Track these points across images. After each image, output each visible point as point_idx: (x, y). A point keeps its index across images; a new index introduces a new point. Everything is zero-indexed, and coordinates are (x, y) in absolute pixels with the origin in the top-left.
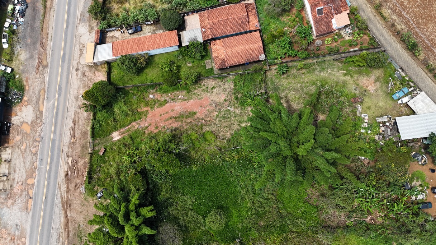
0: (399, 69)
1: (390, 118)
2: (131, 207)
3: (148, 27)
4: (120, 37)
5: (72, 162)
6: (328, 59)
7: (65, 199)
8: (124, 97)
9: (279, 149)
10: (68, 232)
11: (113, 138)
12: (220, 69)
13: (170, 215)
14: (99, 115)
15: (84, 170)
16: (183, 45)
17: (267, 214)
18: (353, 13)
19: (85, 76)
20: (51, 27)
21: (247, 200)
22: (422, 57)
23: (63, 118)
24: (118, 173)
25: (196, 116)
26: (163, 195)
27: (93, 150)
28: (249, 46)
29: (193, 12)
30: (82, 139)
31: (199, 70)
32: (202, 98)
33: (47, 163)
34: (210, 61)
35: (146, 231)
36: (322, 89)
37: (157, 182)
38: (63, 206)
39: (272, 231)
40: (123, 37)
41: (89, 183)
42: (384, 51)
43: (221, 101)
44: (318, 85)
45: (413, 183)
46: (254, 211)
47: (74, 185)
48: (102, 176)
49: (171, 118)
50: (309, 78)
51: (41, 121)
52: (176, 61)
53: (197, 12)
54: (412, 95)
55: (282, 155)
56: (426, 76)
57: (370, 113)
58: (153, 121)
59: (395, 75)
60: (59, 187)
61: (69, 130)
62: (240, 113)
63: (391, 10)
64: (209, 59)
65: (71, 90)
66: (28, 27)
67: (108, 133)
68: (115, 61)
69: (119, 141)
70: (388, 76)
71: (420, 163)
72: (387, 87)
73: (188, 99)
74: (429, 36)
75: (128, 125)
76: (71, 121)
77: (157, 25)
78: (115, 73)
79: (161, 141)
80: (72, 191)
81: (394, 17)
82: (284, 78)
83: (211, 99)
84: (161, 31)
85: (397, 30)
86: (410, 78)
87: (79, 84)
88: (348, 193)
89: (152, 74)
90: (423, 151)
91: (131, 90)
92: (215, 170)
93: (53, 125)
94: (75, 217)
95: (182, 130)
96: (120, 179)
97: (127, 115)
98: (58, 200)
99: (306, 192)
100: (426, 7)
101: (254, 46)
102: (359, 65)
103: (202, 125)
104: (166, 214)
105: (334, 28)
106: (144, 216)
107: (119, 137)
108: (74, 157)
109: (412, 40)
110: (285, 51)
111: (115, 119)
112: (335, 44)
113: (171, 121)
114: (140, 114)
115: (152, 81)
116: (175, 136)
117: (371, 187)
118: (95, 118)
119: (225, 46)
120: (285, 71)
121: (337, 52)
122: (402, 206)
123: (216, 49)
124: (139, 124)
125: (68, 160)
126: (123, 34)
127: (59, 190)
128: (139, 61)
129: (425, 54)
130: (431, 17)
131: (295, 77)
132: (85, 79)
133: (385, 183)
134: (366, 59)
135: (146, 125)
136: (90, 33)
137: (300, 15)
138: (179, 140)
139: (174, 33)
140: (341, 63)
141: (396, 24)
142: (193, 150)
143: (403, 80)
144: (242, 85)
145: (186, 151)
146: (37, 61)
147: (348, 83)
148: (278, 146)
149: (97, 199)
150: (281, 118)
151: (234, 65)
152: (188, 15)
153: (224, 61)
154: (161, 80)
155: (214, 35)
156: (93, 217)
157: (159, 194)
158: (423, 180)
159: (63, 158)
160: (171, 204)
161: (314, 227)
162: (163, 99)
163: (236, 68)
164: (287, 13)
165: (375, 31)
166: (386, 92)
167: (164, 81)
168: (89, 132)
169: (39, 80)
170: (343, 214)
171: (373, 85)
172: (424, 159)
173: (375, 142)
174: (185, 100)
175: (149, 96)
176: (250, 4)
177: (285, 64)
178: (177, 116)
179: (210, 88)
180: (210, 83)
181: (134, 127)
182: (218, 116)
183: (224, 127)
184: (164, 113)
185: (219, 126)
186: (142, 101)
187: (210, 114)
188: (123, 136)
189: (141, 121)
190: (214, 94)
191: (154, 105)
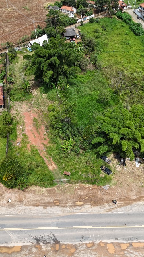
0: (18, 48)
5: (81, 202)
7: (121, 203)
11: (54, 169)
15: (87, 189)
23: (31, 218)
25: (37, 118)
30: (56, 194)
32: (24, 116)
33: (86, 229)
38: (129, 204)
43: (27, 107)
47: (104, 196)
49: (38, 131)
58: (39, 142)
60: (109, 211)
61: (46, 209)
62: (36, 98)
67: (49, 172)
72: (26, 53)
75: (43, 158)
80: (111, 197)
82: (16, 83)
83: (25, 111)
93: (40, 228)
94: (135, 191)
95: (47, 124)
98: (124, 210)
103: (44, 114)
107: (54, 165)
108: (75, 200)
113: (40, 131)
114: (33, 151)
115: (5, 145)
124: (42, 151)
125: (79, 206)
127: (113, 211)
135: (43, 146)
147: (22, 62)
149: (112, 175)
162: (22, 137)
163: (6, 101)
166: (29, 53)
174: (24, 124)
175: (18, 146)
178: (36, 128)
179: (17, 112)
180: (13, 112)
181: (44, 154)
182: (37, 108)
183: (45, 104)
184: (33, 135)
185: (45, 106)
186: (22, 149)
187: (36, 111)
188: (52, 162)
189: (39, 150)
190: (21, 110)
191: (26, 141)
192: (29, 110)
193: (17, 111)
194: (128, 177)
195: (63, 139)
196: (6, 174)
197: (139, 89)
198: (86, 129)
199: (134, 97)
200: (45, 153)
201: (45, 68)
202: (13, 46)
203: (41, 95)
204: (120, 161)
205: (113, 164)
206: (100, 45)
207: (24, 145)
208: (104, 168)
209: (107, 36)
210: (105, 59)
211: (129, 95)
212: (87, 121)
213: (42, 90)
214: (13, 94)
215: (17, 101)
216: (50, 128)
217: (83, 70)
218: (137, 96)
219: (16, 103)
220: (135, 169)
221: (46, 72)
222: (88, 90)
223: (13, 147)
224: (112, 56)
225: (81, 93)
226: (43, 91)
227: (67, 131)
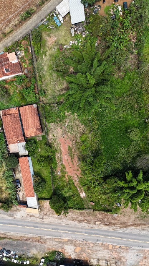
0: (42, 22)
1: (72, 27)
2: (126, 185)
3: (16, 176)
4: (23, 192)
5: (99, 222)
6: (36, 65)
7: (121, 226)
8: (59, 190)
9: (91, 96)
10: (141, 224)
11: (84, 197)
12: (42, 131)
13: (131, 162)
14: (70, 205)
15: (104, 214)
16: (27, 154)
17: (131, 103)
18: (8, 50)
19: (46, 213)
20: (17, 235)
21: (122, 115)
22: (35, 8)
23: (72, 227)
24: (105, 194)
25: (71, 146)
26: (119, 166)
27: (91, 209)
28: (28, 114)
29: (8, 148)
30: (85, 215)
31: (43, 144)
32: (60, 142)
33: (99, 237)
34: (37, 137)
35: (140, 176)
36: (54, 69)
37: (111, 170)
38: (126, 227)
39: (141, 99)
40: (23, 191)
41: (111, 211)
42: (31, 31)
43: (62, 131)
44: (52, 71)
45: (112, 13)
46: (129, 111)
47: (113, 220)
48: (108, 203)
49: (72, 161)
50: (48, 77)
51: (74, 240)
52: (38, 158)
53: (7, 145)
54: (58, 14)
55: (95, 93)
56: (46, 5)
57: (69, 40)
58: (74, 172)
59: (46, 24)
60: (114, 229)
61: (79, 223)
62: (69, 119)
63: (6, 27)
64: (36, 138)
65: (55, 222)
66: (16, 248)
67: (81, 199)
68: (37, 195)
69: (86, 193)
70: (46, 29)
71: (99, 9)
72: (53, 29)
73: (61, 151)
74: (22, 4)
75: (76, 187)
76: (74, 222)
77: (15, 170)
78: (44, 195)
79: (86, 167)
80: (117, 222)
81: (10, 25)
82: (48, 93)
83: (60, 137)
84: (19, 167)
85: (18, 23)
86: (47, 16)
87: (51, 217)
88: (118, 53)
89: (45, 173)
90: (92, 7)
91: (55, 186)
92: (103, 135)
93: (76, 233)
94: (132, 220)
95: (79, 154)
96: (109, 193)
97: (70, 188)
98: (122, 230)
99: (117, 79)
100: (4, 5)
101: (28, 111)
102: (40, 47)
103: (76, 142)
104: (130, 164)
105: (17, 62)
106: (132, 178)
107: (84, 193)
108: (96, 220)
109: (25, 14)
110: (31, 92)
111: (72, 196)
112: (27, 61)
113: (74, 162)
114: (69, 180)
115: (50, 173)
116: (83, 159)
117: (114, 39)
118: (72, 208)
119: (28, 128)
120: (43, 92)
121: (32, 60)
122: (125, 20)
123: (30, 134)
124: (76, 181)
125: (97, 224)
126: (21, 190)
127: (116, 230)
128: (38, 181)
129: (33, 7)
130: (11, 2)
131: (47, 86)
132: (48, 213)
133: (112, 31)
134: (36, 42)
135: (76, 176)
136: (20, 210)
137: (9, 83)
138: (85, 156)
139: (20, 159)
140: (38, 57)
141: (15, 24)
142: (91, 148)
143: (49, 20)
144: (52, 118)
145: (92, 152)
146: (38, 243)
147: (50, 53)
148: (89, 96)
149: (121, 207)
150: (73, 94)
151: (40, 123)
152: (9, 151)
153: (38, 129)
154: (49, 167)
155: (22, 135)
156: (132, 209)
157: (118, 169)
158: (110, 7)
159: (96, 227)
160: (124, 161)
161: (138, 74)
162: (61, 166)
163: (42, 122)
164: (8, 91)
165: (19, 37)
166: (56, 30)
167: (50, 165)
168: (81, 211)
169: (49, 242)
170: (130, 56)
171: (52, 38)
172: (97, 7)
173: (86, 37)
174: (61, 153)
175: (59, 175)
176: (2, 113)
177: (39, 92)
178: (70, 157)
179: (54, 138)
180: (51, 137)
182: (71, 133)
184: (69, 165)
185: (77, 132)
186: (62, 178)
187: (69, 137)
188: (83, 191)
189: (74, 180)
190: (57, 135)
191: (64, 171)
192: (64, 135)
193: (54, 136)
200: (78, 183)
207: (63, 175)
215: (53, 123)
219: (52, 125)
223: (55, 175)
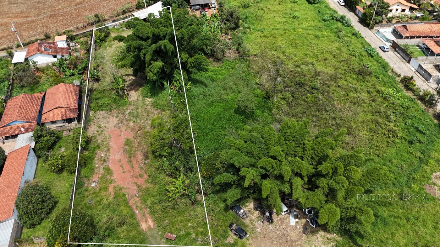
11: (149, 228)
25: (132, 139)
28: (60, 91)
32: (110, 135)
34: (65, 131)
43: (117, 120)
49: (130, 161)
58: (130, 180)
62: (134, 105)
69: (155, 219)
73: (108, 147)
75: (133, 210)
82: (104, 80)
83: (112, 127)
95: (147, 149)
101: (62, 88)
105: (67, 47)
107: (149, 220)
113: (134, 162)
114: (117, 195)
115: (71, 186)
123: (52, 117)
124: (132, 196)
135: (135, 188)
153: (70, 110)
155: (34, 118)
162: (102, 171)
174: (108, 150)
175: (94, 188)
178: (127, 156)
179: (98, 129)
180: (93, 129)
181: (135, 202)
182: (134, 122)
183: (148, 115)
184: (121, 168)
185: (147, 119)
186: (98, 193)
187: (131, 128)
188: (147, 215)
189: (128, 194)
190: (107, 125)
191: (107, 180)
192: (120, 125)
193: (100, 127)
194: (275, 242)
195: (171, 175)
196: (61, 239)
197: (306, 92)
198: (208, 158)
199: (297, 104)
200: (138, 199)
201: (148, 57)
202: (105, 20)
203: (142, 100)
204: (263, 214)
205: (251, 220)
206: (250, 19)
207: (102, 186)
208: (234, 227)
209: (261, 5)
210: (255, 41)
211: (290, 101)
212: (215, 145)
213: (145, 92)
214: (97, 99)
215: (102, 110)
216: (150, 156)
217: (217, 60)
218: (303, 103)
219: (100, 114)
220: (288, 229)
221: (151, 64)
222: (223, 92)
223: (84, 188)
224: (267, 37)
225: (210, 97)
226: (147, 94)
227: (177, 163)
